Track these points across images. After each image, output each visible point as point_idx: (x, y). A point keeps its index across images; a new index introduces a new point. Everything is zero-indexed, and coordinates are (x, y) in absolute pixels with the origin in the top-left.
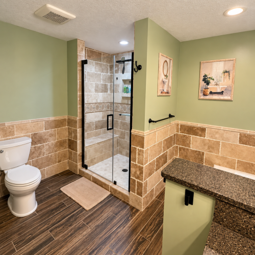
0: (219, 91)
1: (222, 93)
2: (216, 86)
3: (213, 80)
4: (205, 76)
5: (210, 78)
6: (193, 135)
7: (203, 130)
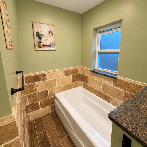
0: (48, 44)
1: (50, 46)
2: (46, 41)
3: (44, 36)
4: (38, 33)
5: (41, 35)
6: (38, 81)
7: (45, 75)
